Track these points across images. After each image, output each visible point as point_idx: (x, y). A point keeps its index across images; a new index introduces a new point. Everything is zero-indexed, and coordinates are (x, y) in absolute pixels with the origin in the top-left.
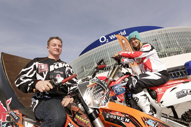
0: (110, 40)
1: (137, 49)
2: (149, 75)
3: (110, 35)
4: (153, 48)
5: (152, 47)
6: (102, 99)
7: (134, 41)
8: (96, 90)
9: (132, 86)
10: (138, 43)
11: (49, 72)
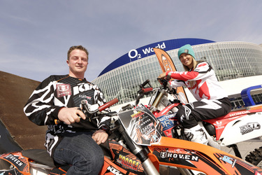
0: (143, 56)
1: (189, 68)
2: (206, 104)
3: (144, 48)
4: (210, 68)
5: (210, 66)
6: (152, 134)
7: (185, 58)
8: (144, 121)
9: (185, 118)
10: (191, 60)
11: (72, 96)
